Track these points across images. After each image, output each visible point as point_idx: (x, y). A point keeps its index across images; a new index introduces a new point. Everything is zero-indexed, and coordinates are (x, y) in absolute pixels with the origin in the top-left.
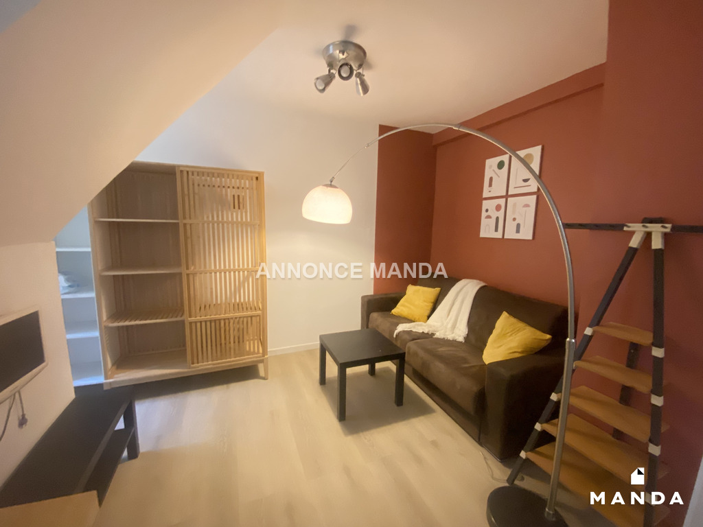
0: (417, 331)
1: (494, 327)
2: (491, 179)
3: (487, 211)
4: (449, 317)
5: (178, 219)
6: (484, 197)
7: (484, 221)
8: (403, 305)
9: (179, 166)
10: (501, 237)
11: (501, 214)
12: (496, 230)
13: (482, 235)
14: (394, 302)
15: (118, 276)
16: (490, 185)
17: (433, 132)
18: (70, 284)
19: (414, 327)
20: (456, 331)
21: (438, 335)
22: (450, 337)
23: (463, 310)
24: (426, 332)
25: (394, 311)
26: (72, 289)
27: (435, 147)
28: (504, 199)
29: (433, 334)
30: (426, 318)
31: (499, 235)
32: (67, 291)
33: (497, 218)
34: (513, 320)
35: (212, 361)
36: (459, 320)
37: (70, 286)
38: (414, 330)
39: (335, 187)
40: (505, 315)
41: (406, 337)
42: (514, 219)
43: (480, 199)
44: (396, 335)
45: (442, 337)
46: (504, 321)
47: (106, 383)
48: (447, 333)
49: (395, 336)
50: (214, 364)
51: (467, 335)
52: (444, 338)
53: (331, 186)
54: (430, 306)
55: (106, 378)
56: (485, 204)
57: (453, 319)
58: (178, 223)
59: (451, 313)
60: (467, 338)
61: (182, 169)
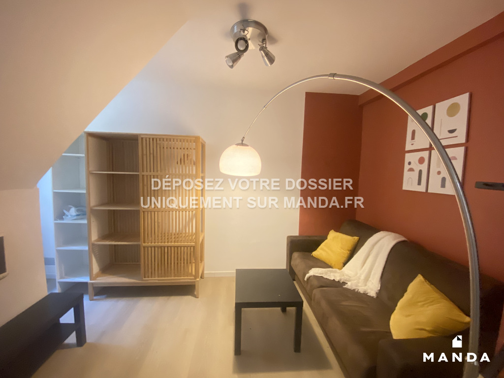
0: (328, 278)
1: (406, 291)
2: (414, 132)
3: (410, 163)
4: (363, 268)
5: (138, 172)
6: (407, 149)
7: (407, 174)
8: (322, 249)
9: (140, 135)
10: (424, 190)
11: (424, 167)
12: (419, 183)
13: (405, 187)
14: (316, 244)
15: (111, 210)
16: (413, 138)
17: (359, 94)
18: (78, 213)
19: (326, 273)
20: (369, 284)
21: (349, 285)
22: (361, 289)
23: (377, 264)
24: (337, 280)
25: (315, 254)
26: (78, 217)
27: (362, 107)
28: (427, 153)
29: (344, 283)
30: (342, 264)
31: (422, 189)
32: (75, 218)
33: (420, 172)
34: (427, 287)
35: (158, 277)
36: (372, 273)
37: (77, 215)
38: (325, 277)
39: (247, 145)
40: (420, 278)
41: (315, 283)
42: (439, 173)
43: (403, 152)
44: (308, 279)
45: (353, 288)
46: (417, 285)
47: (90, 283)
48: (360, 285)
49: (306, 279)
50: (158, 280)
51: (380, 290)
52: (354, 290)
53: (242, 144)
54: (346, 253)
55: (91, 280)
56: (408, 157)
57: (367, 271)
58: (139, 175)
59: (365, 265)
60: (379, 293)
61: (143, 136)
